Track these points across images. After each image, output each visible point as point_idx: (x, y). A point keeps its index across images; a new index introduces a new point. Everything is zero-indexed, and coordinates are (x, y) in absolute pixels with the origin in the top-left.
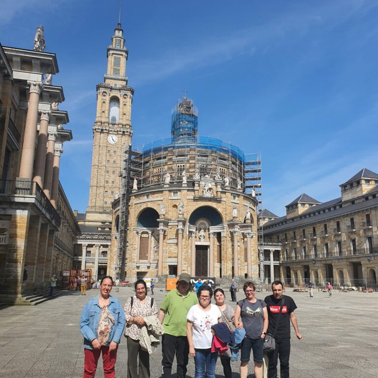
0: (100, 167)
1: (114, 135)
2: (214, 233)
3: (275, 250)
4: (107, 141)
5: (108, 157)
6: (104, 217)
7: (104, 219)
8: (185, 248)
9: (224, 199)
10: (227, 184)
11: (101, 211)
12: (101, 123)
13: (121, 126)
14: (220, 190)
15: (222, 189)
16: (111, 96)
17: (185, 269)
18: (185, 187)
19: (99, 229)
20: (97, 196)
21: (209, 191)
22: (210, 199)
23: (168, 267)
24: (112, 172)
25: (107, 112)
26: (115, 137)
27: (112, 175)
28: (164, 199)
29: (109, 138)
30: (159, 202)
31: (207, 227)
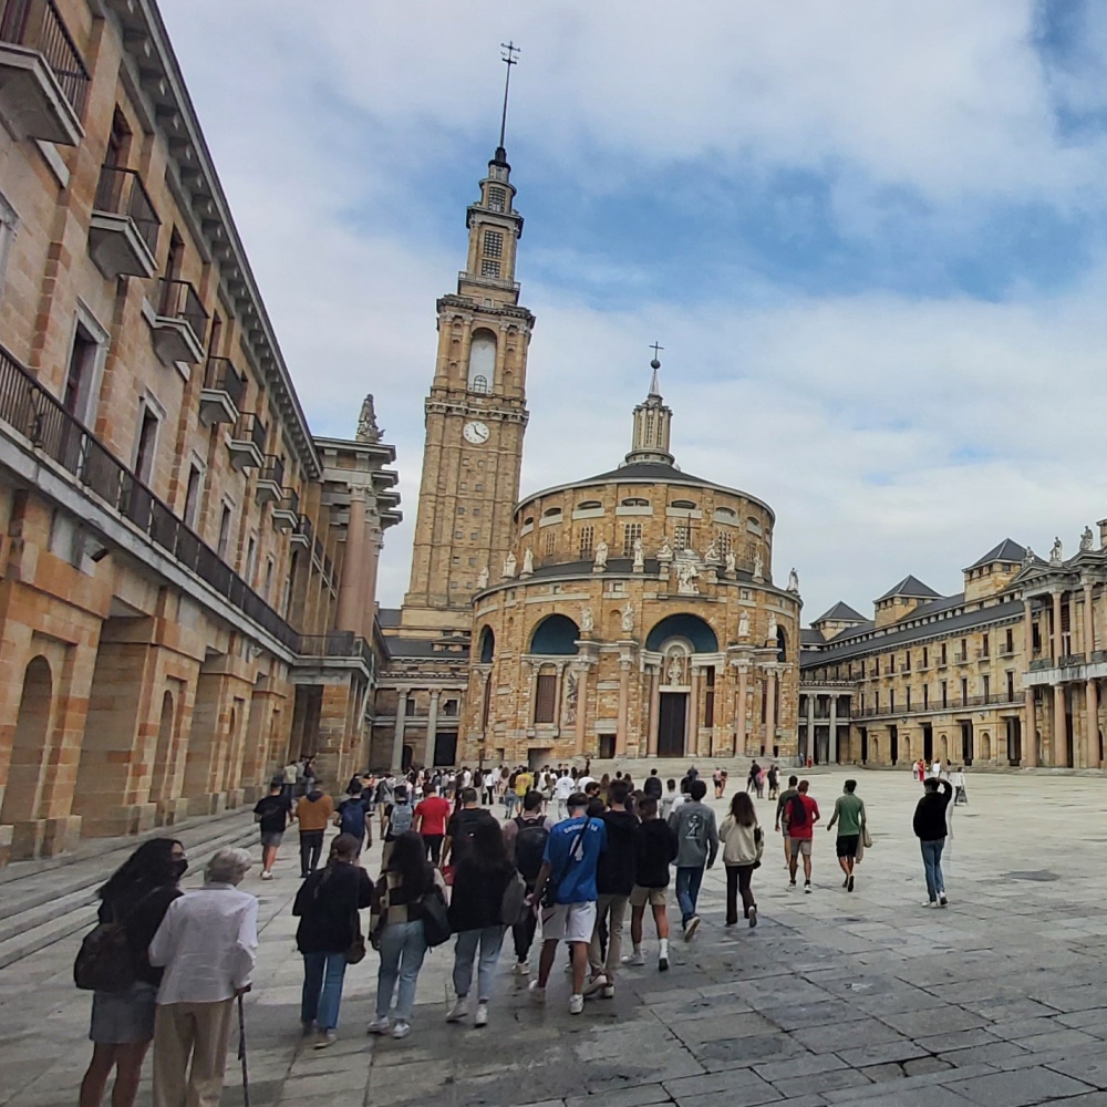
0: (441, 500)
1: (480, 424)
2: (702, 667)
3: (841, 696)
4: (463, 437)
5: (463, 475)
6: (449, 619)
7: (451, 624)
8: (635, 700)
9: (724, 600)
10: (731, 568)
11: (443, 603)
12: (448, 391)
13: (497, 401)
14: (716, 581)
15: (719, 578)
16: (473, 329)
17: (633, 741)
18: (638, 573)
19: (437, 648)
20: (433, 569)
21: (690, 583)
22: (692, 599)
23: (596, 738)
24: (471, 511)
25: (462, 366)
26: (482, 428)
27: (472, 519)
28: (592, 597)
29: (465, 428)
30: (581, 603)
31: (687, 656)
